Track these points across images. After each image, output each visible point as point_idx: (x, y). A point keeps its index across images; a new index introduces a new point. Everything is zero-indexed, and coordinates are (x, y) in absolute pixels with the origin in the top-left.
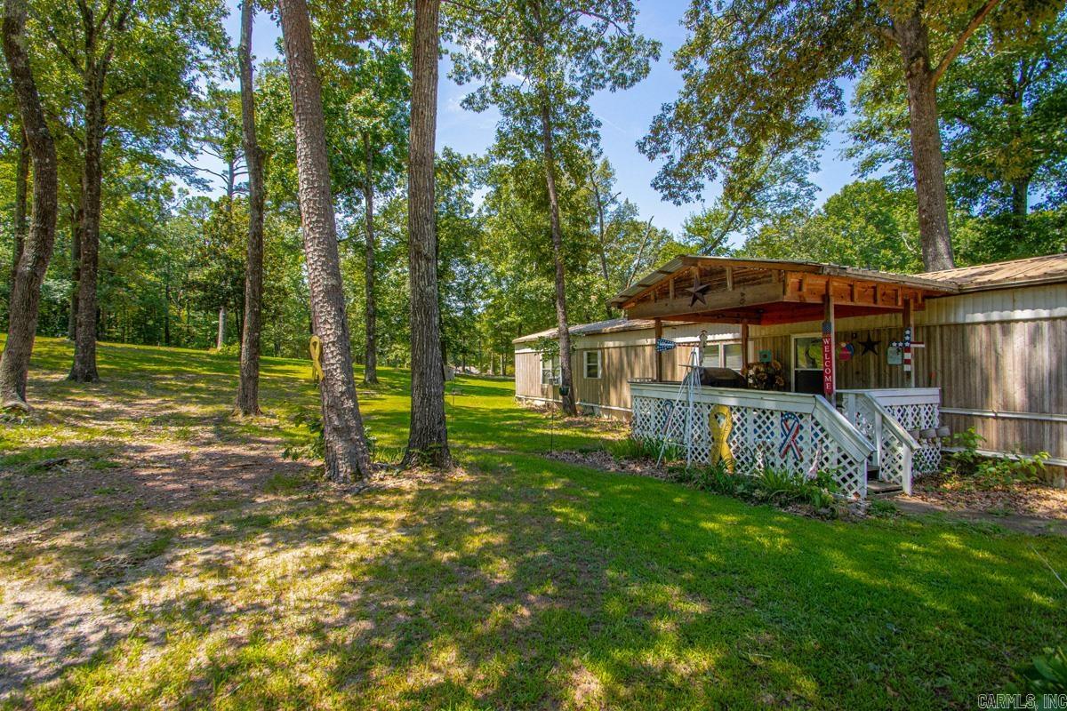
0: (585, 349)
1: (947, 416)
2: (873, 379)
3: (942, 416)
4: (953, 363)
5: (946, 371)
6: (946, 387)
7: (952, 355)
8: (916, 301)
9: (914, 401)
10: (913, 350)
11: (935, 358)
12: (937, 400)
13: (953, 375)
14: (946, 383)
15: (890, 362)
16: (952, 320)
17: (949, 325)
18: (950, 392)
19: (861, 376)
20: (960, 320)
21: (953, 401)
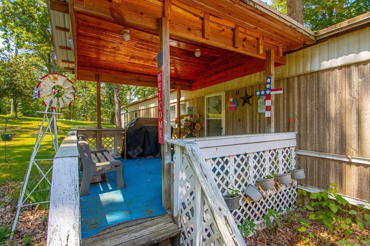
0: (134, 111)
1: (302, 158)
2: (248, 126)
3: (299, 158)
4: (308, 109)
5: (302, 117)
6: (302, 132)
7: (308, 101)
8: (277, 53)
9: (272, 146)
10: (273, 98)
11: (294, 105)
12: (294, 143)
13: (309, 120)
14: (302, 128)
15: (259, 111)
16: (308, 69)
17: (305, 75)
18: (306, 135)
19: (241, 122)
20: (316, 68)
21: (309, 144)
